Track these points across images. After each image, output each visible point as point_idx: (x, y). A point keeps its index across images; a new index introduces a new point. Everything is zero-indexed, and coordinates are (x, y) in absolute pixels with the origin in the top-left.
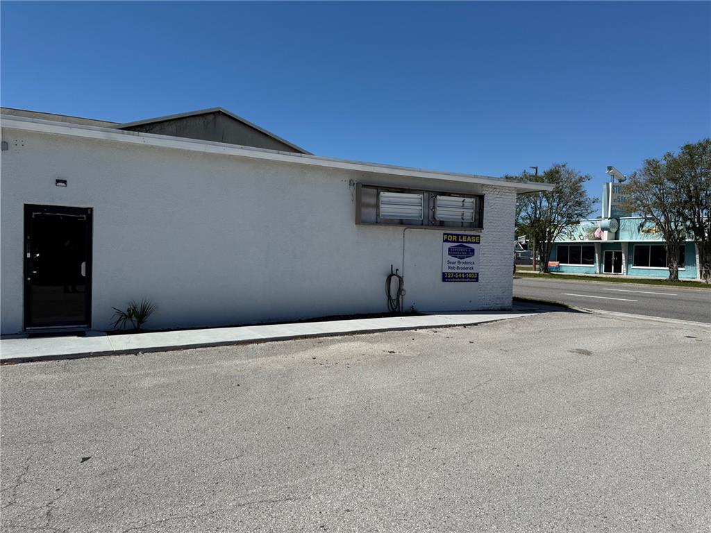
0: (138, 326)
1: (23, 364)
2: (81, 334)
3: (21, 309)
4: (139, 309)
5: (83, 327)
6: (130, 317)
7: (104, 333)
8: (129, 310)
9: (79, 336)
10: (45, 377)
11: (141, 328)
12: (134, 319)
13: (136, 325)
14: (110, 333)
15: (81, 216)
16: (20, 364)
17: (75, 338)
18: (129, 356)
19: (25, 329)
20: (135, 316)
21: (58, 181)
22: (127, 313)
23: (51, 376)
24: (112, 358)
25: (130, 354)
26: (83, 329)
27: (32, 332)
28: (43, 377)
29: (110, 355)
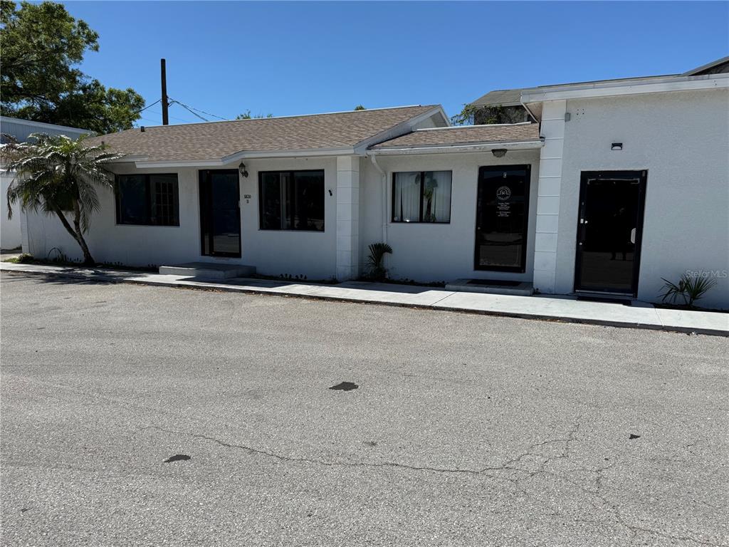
0: (691, 302)
1: (573, 324)
2: (627, 303)
3: (573, 272)
4: (693, 284)
5: (629, 295)
6: (682, 291)
7: (652, 305)
8: (681, 283)
9: (624, 304)
10: (593, 340)
11: (693, 304)
12: (686, 293)
13: (688, 301)
14: (657, 306)
15: (634, 179)
16: (570, 324)
17: (621, 306)
18: (680, 334)
19: (575, 292)
20: (688, 291)
21: (614, 145)
22: (679, 287)
23: (599, 341)
24: (660, 333)
25: (681, 332)
26: (628, 298)
27: (580, 295)
28: (591, 340)
29: (658, 330)
